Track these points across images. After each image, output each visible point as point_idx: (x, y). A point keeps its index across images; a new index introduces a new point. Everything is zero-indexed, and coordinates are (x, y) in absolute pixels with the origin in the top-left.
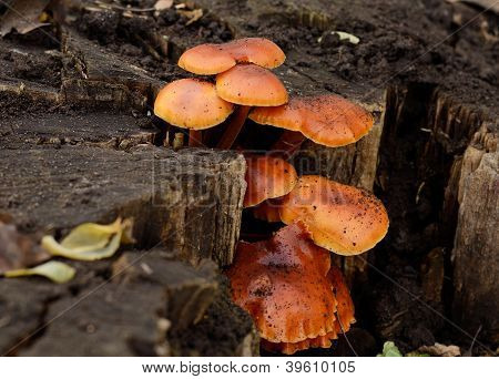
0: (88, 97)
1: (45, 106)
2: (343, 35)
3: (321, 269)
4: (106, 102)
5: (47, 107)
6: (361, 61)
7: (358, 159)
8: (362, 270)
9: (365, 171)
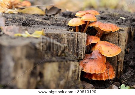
0: (55, 23)
1: (46, 24)
2: (121, 17)
3: (104, 61)
4: (59, 24)
5: (47, 24)
6: (124, 22)
7: (119, 42)
8: (122, 71)
9: (121, 45)
